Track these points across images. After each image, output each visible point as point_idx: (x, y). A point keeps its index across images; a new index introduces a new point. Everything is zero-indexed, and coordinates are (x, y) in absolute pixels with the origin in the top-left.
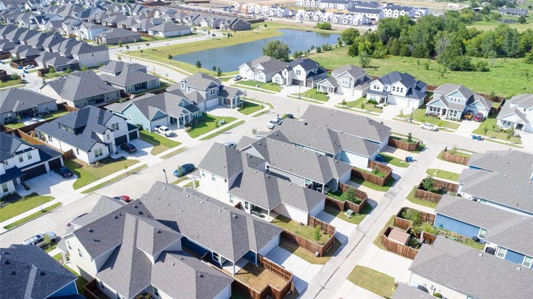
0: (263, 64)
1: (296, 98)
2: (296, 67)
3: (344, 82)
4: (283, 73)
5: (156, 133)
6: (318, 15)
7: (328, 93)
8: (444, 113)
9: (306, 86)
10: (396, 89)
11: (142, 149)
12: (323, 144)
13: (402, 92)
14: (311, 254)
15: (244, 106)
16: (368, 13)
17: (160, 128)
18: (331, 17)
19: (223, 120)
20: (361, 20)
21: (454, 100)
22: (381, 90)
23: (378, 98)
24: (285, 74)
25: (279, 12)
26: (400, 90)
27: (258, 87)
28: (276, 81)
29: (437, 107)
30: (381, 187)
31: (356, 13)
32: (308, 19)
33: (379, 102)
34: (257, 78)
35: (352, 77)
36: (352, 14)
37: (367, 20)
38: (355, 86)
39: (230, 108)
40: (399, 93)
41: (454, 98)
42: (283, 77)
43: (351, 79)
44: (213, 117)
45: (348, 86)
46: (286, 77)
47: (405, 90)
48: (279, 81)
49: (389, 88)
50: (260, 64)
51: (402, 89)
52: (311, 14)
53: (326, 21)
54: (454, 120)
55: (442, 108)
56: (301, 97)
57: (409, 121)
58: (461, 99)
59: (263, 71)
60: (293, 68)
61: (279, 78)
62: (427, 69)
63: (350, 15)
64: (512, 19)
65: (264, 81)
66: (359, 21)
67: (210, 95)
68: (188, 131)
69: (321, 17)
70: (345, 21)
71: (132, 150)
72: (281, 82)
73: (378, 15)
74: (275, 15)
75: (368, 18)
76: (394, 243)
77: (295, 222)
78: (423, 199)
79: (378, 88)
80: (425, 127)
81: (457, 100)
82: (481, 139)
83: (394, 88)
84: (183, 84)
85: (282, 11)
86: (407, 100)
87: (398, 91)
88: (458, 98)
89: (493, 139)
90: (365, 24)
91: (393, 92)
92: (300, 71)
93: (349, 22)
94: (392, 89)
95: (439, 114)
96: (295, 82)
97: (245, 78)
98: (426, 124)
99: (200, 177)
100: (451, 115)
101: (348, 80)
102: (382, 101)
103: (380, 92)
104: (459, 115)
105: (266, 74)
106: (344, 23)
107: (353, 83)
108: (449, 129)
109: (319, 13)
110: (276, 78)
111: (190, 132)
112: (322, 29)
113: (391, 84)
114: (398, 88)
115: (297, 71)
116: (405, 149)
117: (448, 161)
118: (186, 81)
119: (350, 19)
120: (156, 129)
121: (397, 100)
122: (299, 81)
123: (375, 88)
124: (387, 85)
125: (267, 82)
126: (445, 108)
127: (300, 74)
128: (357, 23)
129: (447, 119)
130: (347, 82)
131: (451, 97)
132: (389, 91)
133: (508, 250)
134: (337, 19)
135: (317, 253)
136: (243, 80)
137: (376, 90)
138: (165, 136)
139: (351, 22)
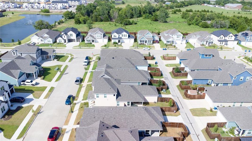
0: (47, 33)
1: (79, 48)
2: (69, 33)
3: (98, 36)
4: (63, 36)
5: (23, 85)
6: (36, 6)
7: (92, 43)
8: (146, 42)
9: (77, 42)
10: (123, 36)
11: (27, 98)
12: (127, 65)
13: (126, 36)
14: (172, 113)
15: (58, 57)
16: (58, 3)
17: (26, 81)
18: (44, 6)
19: (57, 67)
20: (62, 7)
21: (148, 36)
22: (117, 37)
23: (117, 41)
24: (65, 37)
25: (11, 5)
26: (125, 36)
27: (51, 46)
28: (59, 41)
29: (143, 40)
30: (160, 77)
31: (58, 4)
32: (31, 8)
33: (118, 42)
34: (46, 42)
35: (102, 33)
36: (56, 4)
37: (64, 7)
38: (103, 37)
39: (52, 60)
40: (125, 37)
41: (148, 35)
42: (63, 39)
43: (101, 34)
44: (49, 68)
45: (101, 38)
46: (66, 38)
47: (127, 35)
48: (61, 41)
49: (121, 36)
50: (46, 33)
51: (126, 35)
52: (32, 5)
53: (42, 8)
54: (151, 44)
55: (145, 40)
56: (81, 47)
57: (137, 48)
58: (150, 35)
59: (49, 37)
60: (68, 33)
61: (61, 40)
62: (116, 26)
63: (55, 5)
64: (117, 2)
65: (51, 42)
66: (61, 7)
67: (38, 55)
68: (43, 79)
69: (38, 6)
70: (53, 8)
71: (21, 100)
72: (63, 41)
73: (67, 4)
74: (9, 7)
75: (64, 6)
76: (194, 95)
77: (151, 103)
78: (178, 76)
79: (116, 37)
80: (146, 49)
81: (149, 36)
82: (166, 49)
83: (122, 35)
84: (14, 53)
85: (13, 4)
86: (129, 39)
87: (124, 36)
88: (149, 35)
89: (169, 49)
90: (64, 8)
91: (122, 37)
92: (72, 34)
93: (55, 8)
94: (122, 36)
95: (144, 43)
96: (70, 41)
97: (38, 43)
98: (145, 48)
99: (95, 99)
100: (149, 42)
101: (100, 35)
102: (119, 41)
103: (117, 38)
104: (152, 42)
105: (52, 39)
106: (52, 9)
107: (102, 36)
108: (152, 48)
109: (37, 4)
110: (59, 40)
111: (44, 79)
112: (45, 12)
113: (121, 34)
114: (124, 35)
115: (70, 34)
116: (150, 60)
117: (167, 60)
118: (16, 51)
119: (55, 7)
120: (22, 83)
121: (125, 40)
122: (73, 39)
123: (114, 36)
124: (119, 34)
125: (53, 43)
126: (146, 40)
127: (72, 36)
128: (60, 9)
129: (148, 44)
130: (99, 36)
131: (147, 35)
132: (121, 37)
133: (223, 83)
134: (48, 7)
135: (175, 111)
136: (37, 44)
137: (115, 37)
138: (32, 86)
139: (56, 8)
